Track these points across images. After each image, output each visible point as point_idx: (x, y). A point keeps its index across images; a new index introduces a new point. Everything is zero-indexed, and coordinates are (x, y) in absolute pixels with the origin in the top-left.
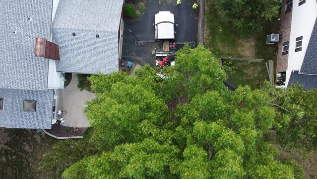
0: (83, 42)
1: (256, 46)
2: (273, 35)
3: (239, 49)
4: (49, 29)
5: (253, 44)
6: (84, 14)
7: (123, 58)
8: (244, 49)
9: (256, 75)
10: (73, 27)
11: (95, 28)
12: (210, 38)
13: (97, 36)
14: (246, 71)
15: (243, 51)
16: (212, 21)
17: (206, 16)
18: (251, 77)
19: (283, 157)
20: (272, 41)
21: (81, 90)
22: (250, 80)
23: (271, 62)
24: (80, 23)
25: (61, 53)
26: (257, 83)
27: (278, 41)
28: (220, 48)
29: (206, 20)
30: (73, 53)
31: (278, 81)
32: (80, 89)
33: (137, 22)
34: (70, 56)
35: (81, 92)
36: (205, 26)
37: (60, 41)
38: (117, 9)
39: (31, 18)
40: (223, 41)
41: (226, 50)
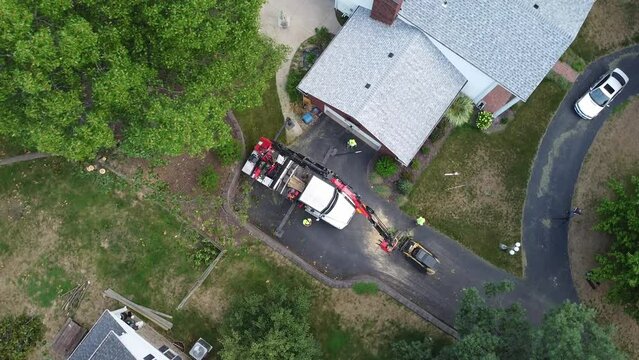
0: (374, 62)
1: (207, 320)
2: (203, 350)
3: (220, 290)
4: (418, 24)
5: (214, 317)
6: (414, 88)
7: (323, 116)
8: (216, 298)
9: (164, 290)
10: (403, 60)
11: (381, 89)
12: (267, 259)
13: (368, 86)
14: (181, 279)
15: (214, 294)
16: (292, 278)
17: (304, 273)
18: (165, 281)
19: (14, 254)
20: (197, 343)
21: (316, 29)
22: (163, 277)
23: (167, 326)
24: (403, 74)
25: (379, 26)
26: (151, 283)
27: (191, 353)
28: (242, 264)
29: (298, 269)
30: (368, 41)
31: (133, 317)
32: (320, 29)
33: (366, 170)
34: (367, 35)
35: (313, 29)
36: (290, 264)
37: (395, 31)
38: (393, 143)
39: (445, 6)
40: (250, 274)
41: (233, 271)
